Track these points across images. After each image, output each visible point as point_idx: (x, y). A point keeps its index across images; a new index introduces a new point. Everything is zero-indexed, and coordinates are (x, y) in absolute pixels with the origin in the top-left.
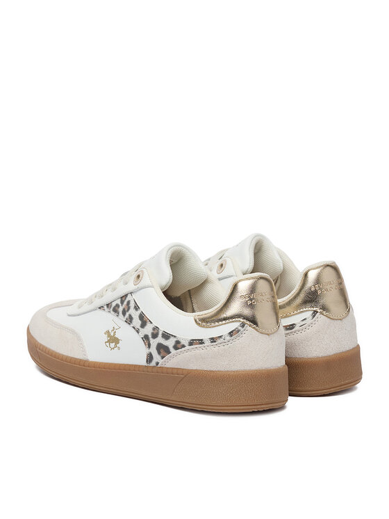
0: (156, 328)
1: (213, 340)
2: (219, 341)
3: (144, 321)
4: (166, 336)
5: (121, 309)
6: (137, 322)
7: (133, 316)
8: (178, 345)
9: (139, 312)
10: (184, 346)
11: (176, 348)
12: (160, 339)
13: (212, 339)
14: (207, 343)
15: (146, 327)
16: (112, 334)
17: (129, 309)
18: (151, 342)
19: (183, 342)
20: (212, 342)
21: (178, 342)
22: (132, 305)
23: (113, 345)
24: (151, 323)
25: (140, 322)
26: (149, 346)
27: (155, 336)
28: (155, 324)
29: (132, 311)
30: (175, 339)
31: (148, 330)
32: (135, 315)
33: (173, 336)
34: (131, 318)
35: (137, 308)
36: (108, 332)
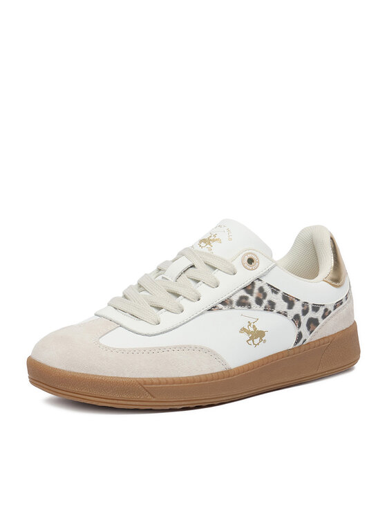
0: (305, 304)
3: (290, 301)
4: (316, 308)
5: (252, 299)
6: (281, 305)
7: (274, 300)
8: (326, 314)
9: (280, 295)
10: (330, 312)
11: (324, 317)
12: (310, 314)
14: (344, 302)
15: (294, 307)
16: (252, 329)
17: (265, 295)
18: (302, 321)
19: (329, 308)
21: (326, 310)
22: (267, 290)
23: (257, 341)
24: (298, 300)
25: (286, 304)
26: (300, 325)
27: (305, 312)
28: (303, 300)
29: (271, 296)
30: (324, 308)
31: (298, 308)
32: (277, 299)
33: (321, 305)
34: (272, 305)
35: (275, 291)
36: (243, 330)
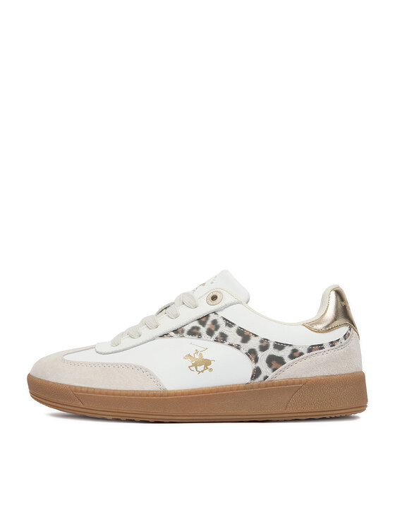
0: (264, 340)
1: (332, 344)
2: (338, 344)
3: (245, 336)
4: (279, 346)
5: (203, 330)
6: (234, 338)
7: (227, 333)
8: (295, 354)
9: (234, 328)
10: (301, 354)
11: (292, 357)
12: (271, 351)
13: (332, 342)
14: (327, 347)
15: (250, 342)
16: (197, 357)
17: (217, 327)
18: (259, 356)
19: (301, 350)
20: (331, 346)
21: (295, 351)
22: (221, 323)
23: (201, 368)
24: (256, 336)
25: (240, 338)
26: (256, 360)
27: (264, 348)
28: (262, 336)
29: (223, 328)
30: (291, 348)
32: (231, 332)
33: (287, 345)
34: (224, 337)
35: (229, 324)
36: (189, 356)
